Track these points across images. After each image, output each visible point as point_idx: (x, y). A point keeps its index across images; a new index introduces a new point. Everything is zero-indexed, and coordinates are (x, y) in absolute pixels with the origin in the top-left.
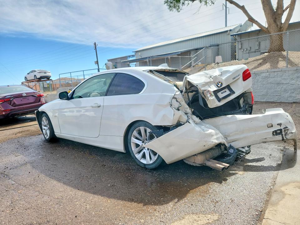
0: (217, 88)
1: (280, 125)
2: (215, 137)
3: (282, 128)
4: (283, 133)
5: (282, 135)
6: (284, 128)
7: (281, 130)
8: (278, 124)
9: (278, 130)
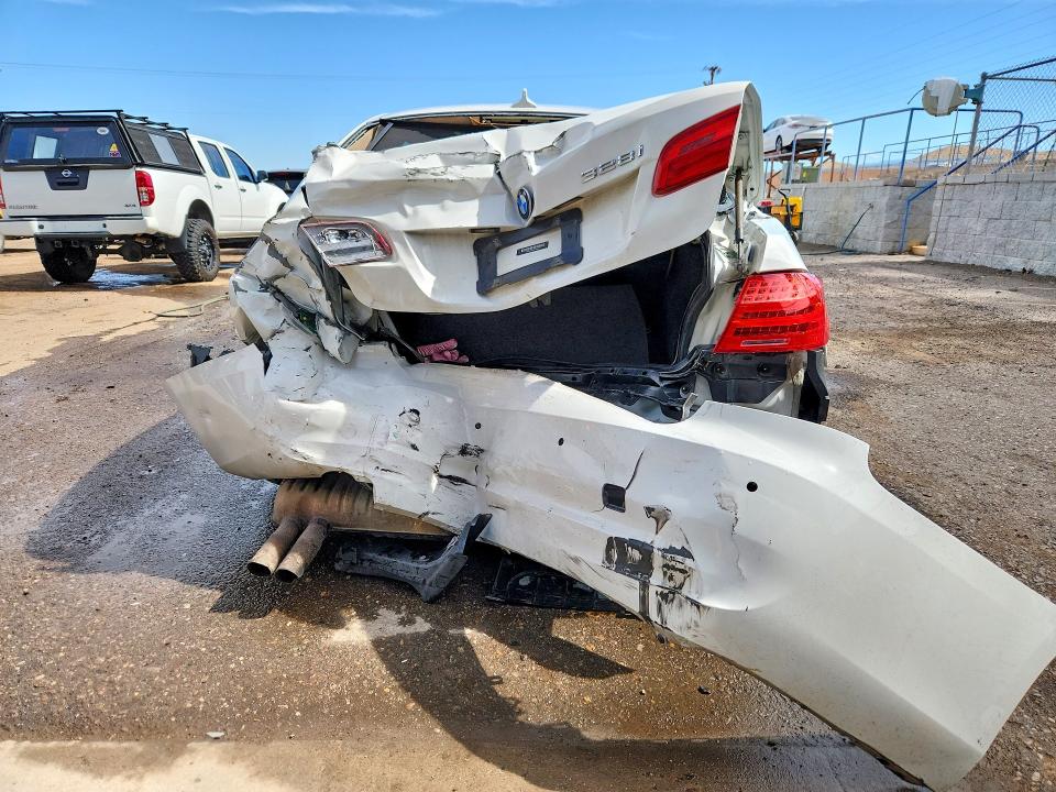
0: (504, 218)
1: (657, 521)
2: (328, 438)
3: (660, 541)
4: (657, 579)
5: (645, 586)
6: (672, 550)
7: (646, 550)
8: (649, 510)
9: (634, 544)
